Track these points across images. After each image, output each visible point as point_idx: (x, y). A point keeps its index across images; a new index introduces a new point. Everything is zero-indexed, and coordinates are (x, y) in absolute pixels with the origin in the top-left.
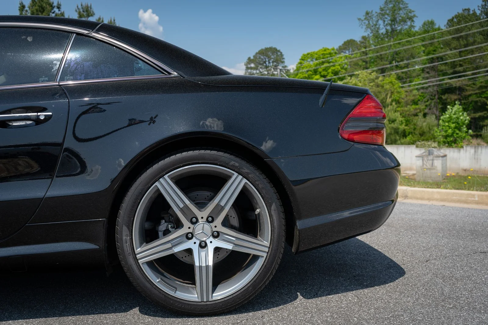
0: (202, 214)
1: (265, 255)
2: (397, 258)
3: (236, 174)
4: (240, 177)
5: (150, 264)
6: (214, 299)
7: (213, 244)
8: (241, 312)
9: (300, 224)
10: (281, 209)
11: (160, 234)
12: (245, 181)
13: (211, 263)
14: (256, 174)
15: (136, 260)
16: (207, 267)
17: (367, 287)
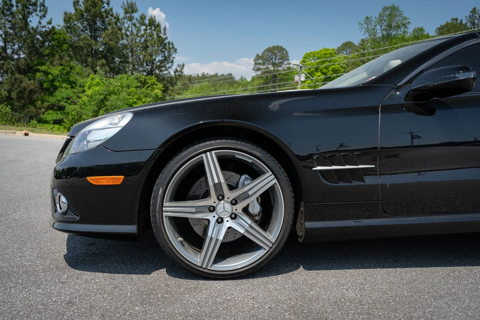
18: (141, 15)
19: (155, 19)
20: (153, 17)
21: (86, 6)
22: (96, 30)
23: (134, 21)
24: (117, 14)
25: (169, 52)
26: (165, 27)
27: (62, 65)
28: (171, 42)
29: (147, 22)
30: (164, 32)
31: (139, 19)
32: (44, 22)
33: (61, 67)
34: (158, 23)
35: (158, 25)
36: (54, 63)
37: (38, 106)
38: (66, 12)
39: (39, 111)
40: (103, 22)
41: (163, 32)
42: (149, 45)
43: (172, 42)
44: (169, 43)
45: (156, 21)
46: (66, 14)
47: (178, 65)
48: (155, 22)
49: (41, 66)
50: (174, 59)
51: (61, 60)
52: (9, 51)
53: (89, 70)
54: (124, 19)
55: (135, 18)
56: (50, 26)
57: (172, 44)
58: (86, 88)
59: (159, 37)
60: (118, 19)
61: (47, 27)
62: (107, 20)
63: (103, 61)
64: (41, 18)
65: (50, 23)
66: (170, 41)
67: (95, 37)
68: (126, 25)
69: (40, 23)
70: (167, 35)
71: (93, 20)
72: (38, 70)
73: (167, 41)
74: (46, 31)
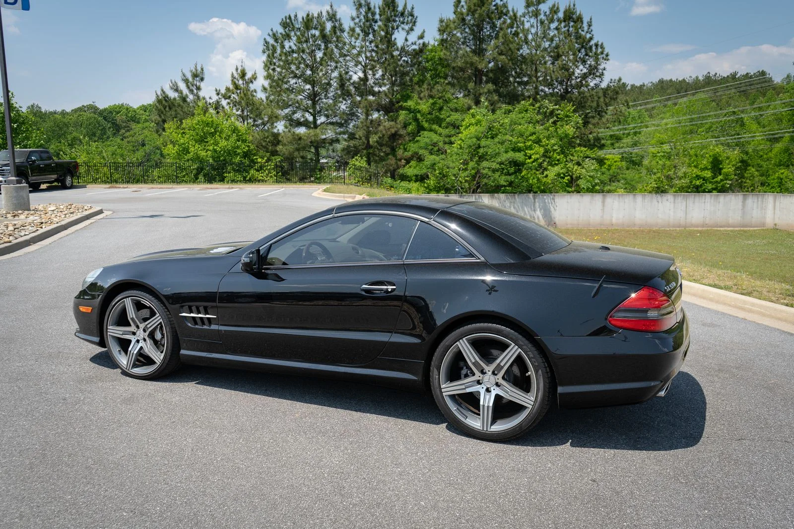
0: (489, 369)
1: (531, 407)
3: (513, 344)
4: (517, 347)
5: (453, 397)
6: (491, 430)
7: (495, 391)
9: (560, 390)
10: (547, 375)
12: (520, 350)
13: (491, 404)
15: (441, 393)
18: (551, 6)
19: (574, 9)
20: (572, 6)
21: (469, 6)
22: (482, 40)
23: (542, 17)
24: (513, 10)
25: (597, 60)
26: (591, 19)
27: (431, 97)
28: (600, 43)
29: (561, 15)
30: (588, 29)
31: (548, 13)
32: (413, 37)
33: (431, 101)
34: (580, 14)
35: (580, 19)
36: (422, 95)
37: (399, 157)
38: (441, 19)
39: (399, 163)
40: (493, 26)
41: (586, 28)
42: (561, 53)
43: (602, 44)
44: (597, 45)
45: (576, 12)
46: (441, 21)
47: (611, 80)
48: (573, 13)
49: (406, 101)
50: (604, 72)
51: (431, 91)
52: (371, 82)
53: (469, 101)
54: (524, 17)
55: (542, 12)
56: (421, 41)
57: (602, 47)
58: (462, 129)
59: (578, 37)
60: (515, 18)
61: (417, 43)
62: (498, 23)
63: (490, 86)
64: (408, 33)
65: (421, 37)
66: (598, 42)
67: (479, 52)
68: (527, 25)
69: (406, 40)
70: (592, 33)
71: (478, 26)
72: (402, 108)
73: (592, 43)
74: (414, 50)
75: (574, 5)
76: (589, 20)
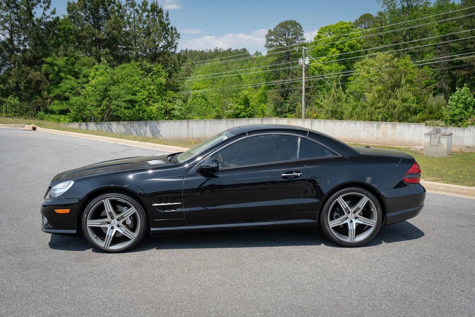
0: (352, 210)
1: (374, 226)
2: (420, 228)
3: (365, 196)
4: (367, 197)
5: (334, 228)
6: (356, 241)
7: (355, 222)
8: (365, 246)
9: (388, 215)
10: (381, 209)
11: (334, 217)
12: (369, 199)
13: (355, 228)
14: (373, 197)
15: (329, 226)
16: (354, 230)
17: (409, 239)
18: (143, 1)
19: (157, 5)
20: (155, 2)
22: (98, 19)
23: (137, 7)
24: (119, 2)
25: (172, 37)
26: (168, 12)
27: (66, 56)
28: (174, 27)
29: (149, 7)
30: (167, 18)
31: (141, 5)
32: (48, 13)
33: (66, 58)
34: (161, 9)
35: (161, 11)
36: (59, 54)
37: (44, 97)
38: (69, 2)
39: (46, 101)
40: (106, 10)
41: (165, 17)
42: (151, 31)
43: (175, 28)
44: (172, 28)
45: (158, 6)
46: (69, 4)
47: (182, 50)
48: (157, 7)
49: (47, 58)
50: (177, 45)
51: (66, 51)
52: (16, 43)
53: (93, 59)
54: (126, 7)
55: (137, 4)
56: (54, 16)
57: (175, 30)
58: (90, 79)
59: (161, 23)
60: (120, 7)
61: (51, 17)
62: (109, 8)
63: (107, 50)
64: (45, 9)
65: (53, 13)
66: (172, 26)
67: (97, 26)
68: (128, 12)
69: (44, 14)
70: (169, 20)
71: (95, 9)
72: (43, 62)
73: (169, 26)
74: (50, 22)
75: (157, 2)
76: (167, 12)
